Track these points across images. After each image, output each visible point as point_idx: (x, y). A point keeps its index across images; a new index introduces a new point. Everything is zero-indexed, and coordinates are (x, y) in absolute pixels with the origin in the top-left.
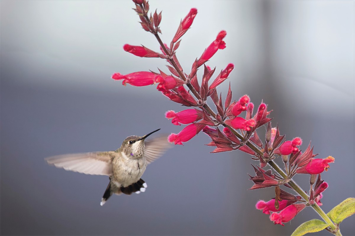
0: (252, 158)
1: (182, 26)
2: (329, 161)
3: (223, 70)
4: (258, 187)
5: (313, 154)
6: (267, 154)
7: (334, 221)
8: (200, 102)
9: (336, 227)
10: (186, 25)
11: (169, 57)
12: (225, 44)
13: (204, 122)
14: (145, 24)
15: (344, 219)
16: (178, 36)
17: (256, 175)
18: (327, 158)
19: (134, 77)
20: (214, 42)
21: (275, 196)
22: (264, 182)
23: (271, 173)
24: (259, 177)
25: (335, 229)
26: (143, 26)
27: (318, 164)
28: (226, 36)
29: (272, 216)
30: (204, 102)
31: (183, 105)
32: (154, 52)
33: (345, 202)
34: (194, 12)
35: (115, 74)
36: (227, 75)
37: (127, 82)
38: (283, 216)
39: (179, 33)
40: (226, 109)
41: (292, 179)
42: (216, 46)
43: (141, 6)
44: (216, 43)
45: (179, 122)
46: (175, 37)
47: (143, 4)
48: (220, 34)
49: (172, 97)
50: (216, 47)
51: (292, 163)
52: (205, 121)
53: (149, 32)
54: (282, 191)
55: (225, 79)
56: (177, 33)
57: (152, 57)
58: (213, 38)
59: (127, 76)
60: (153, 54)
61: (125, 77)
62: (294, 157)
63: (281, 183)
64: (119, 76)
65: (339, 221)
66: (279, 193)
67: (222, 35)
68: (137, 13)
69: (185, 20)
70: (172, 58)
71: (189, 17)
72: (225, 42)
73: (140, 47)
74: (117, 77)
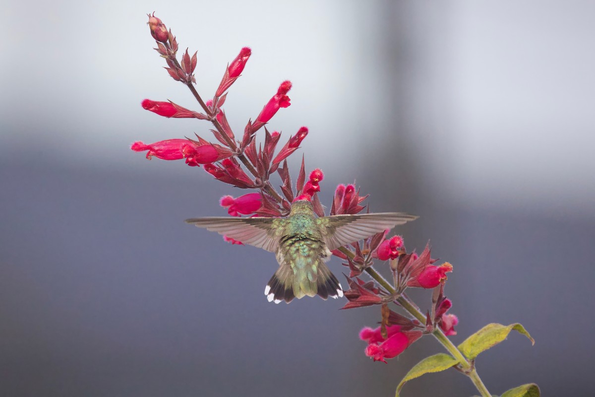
0: (343, 264)
1: (228, 73)
2: (446, 269)
3: (292, 137)
4: (353, 305)
5: (431, 259)
6: (360, 257)
7: (467, 356)
8: (257, 182)
9: (469, 364)
10: (235, 71)
11: (210, 117)
12: (289, 100)
13: (264, 210)
14: (173, 71)
15: (479, 353)
16: (224, 87)
17: (350, 288)
18: (443, 266)
19: (162, 147)
20: (274, 97)
21: (381, 319)
22: (359, 298)
23: (373, 285)
24: (354, 290)
25: (468, 368)
26: (170, 73)
27: (432, 274)
28: (292, 88)
29: (369, 350)
30: (265, 182)
31: (235, 187)
32: (188, 111)
33: (485, 330)
34: (246, 52)
35: (136, 144)
36: (299, 143)
37: (153, 154)
38: (386, 349)
39: (225, 82)
40: (298, 192)
41: (402, 295)
42: (276, 102)
43: (166, 44)
44: (276, 98)
45: (238, 212)
46: (219, 88)
47: (168, 41)
48: (283, 86)
49: (219, 175)
50: (277, 105)
51: (402, 270)
52: (266, 209)
53: (180, 82)
54: (391, 312)
55: (294, 148)
56: (222, 82)
57: (184, 117)
58: (273, 92)
59: (153, 145)
60: (185, 113)
61: (149, 148)
62: (403, 263)
63: (385, 300)
64: (141, 146)
65: (472, 356)
66: (387, 315)
67: (285, 88)
68: (160, 55)
69: (233, 64)
70: (215, 119)
71: (240, 60)
72: (290, 97)
73: (166, 103)
74: (137, 147)
